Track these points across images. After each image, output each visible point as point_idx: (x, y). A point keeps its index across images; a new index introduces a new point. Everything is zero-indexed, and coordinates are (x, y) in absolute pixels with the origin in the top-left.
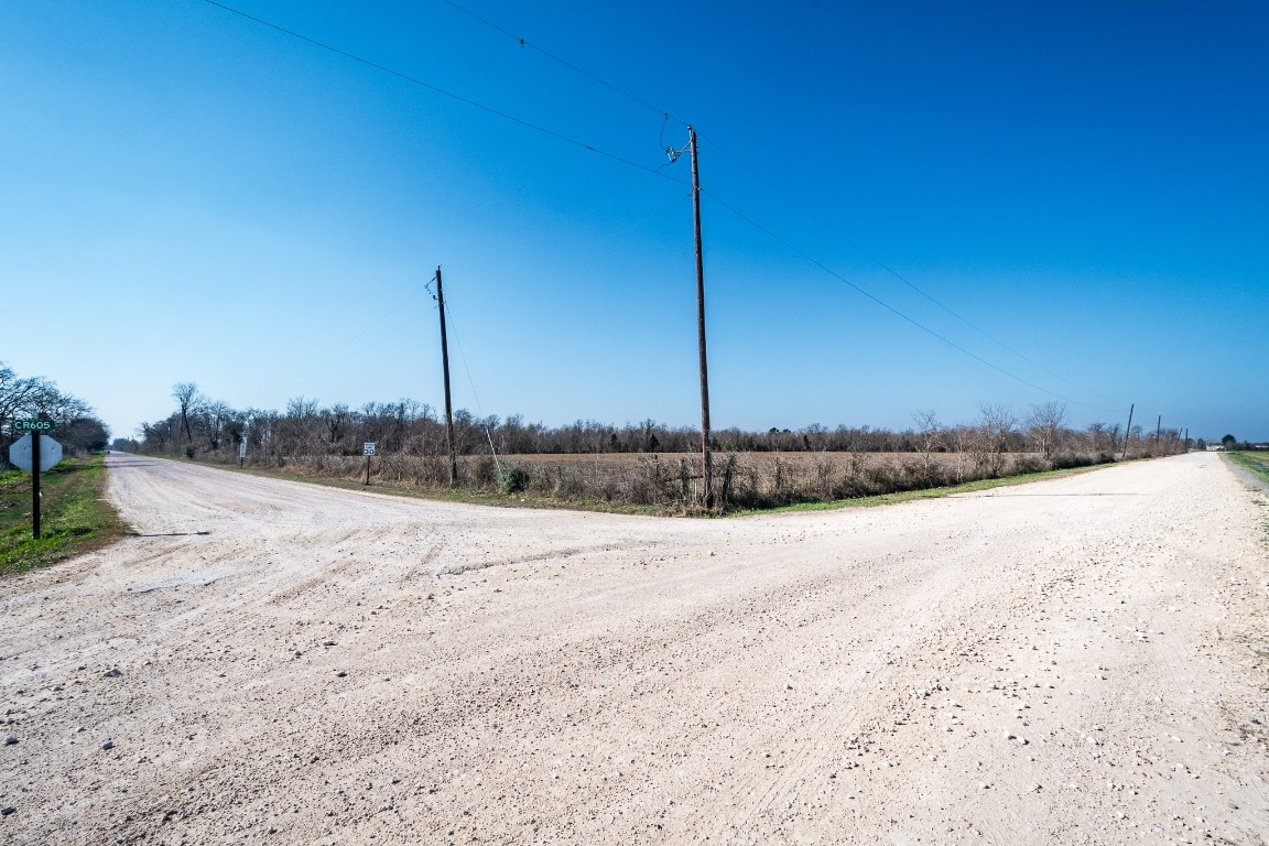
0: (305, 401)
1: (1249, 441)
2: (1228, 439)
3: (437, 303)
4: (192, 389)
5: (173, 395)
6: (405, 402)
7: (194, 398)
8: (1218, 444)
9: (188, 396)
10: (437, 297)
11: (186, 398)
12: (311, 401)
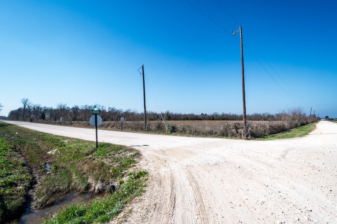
0: (63, 104)
1: (333, 118)
2: (327, 117)
3: (142, 75)
4: (27, 100)
5: (21, 102)
6: (96, 105)
7: (28, 103)
8: (324, 119)
9: (26, 102)
10: (142, 73)
11: (25, 103)
12: (65, 104)
